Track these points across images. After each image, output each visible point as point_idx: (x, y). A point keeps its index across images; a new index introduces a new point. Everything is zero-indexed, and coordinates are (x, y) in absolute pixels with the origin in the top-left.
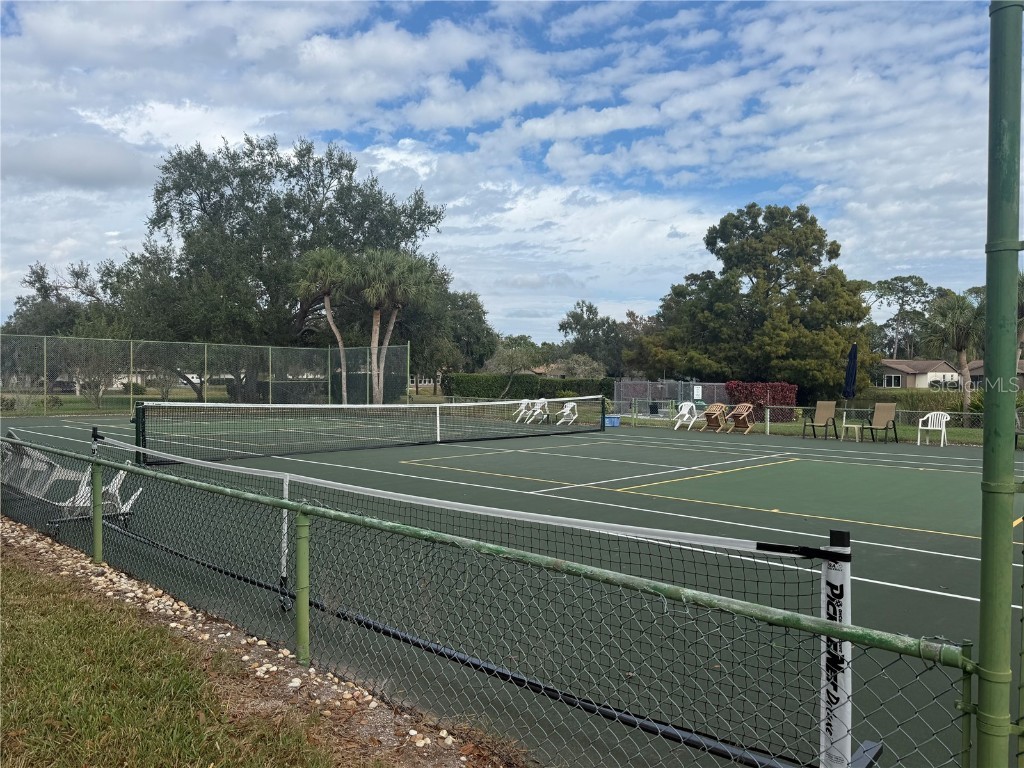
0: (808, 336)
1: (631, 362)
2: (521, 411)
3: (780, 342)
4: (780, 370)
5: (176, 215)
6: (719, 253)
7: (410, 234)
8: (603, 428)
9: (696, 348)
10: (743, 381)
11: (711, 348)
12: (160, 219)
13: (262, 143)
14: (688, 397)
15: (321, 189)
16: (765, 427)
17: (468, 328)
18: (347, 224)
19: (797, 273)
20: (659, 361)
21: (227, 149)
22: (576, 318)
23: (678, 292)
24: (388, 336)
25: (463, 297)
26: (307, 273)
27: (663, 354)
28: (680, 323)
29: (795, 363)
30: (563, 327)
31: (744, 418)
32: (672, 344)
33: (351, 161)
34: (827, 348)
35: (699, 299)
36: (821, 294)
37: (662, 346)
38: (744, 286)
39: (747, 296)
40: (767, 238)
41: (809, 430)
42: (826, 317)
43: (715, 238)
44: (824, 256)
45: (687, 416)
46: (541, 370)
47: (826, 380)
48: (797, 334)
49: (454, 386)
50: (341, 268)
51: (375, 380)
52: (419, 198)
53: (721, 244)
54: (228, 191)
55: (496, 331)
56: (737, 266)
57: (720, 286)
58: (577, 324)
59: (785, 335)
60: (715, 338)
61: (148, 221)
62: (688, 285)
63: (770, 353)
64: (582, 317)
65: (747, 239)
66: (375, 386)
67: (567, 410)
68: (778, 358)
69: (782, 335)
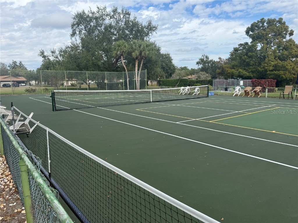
0: (280, 63)
1: (219, 74)
2: (181, 91)
3: (270, 66)
4: (270, 75)
5: (78, 33)
6: (250, 36)
7: (147, 34)
8: (208, 96)
9: (241, 68)
10: (257, 79)
11: (247, 68)
12: (73, 34)
13: (102, 8)
14: (238, 84)
15: (120, 22)
16: (265, 95)
17: (167, 65)
18: (128, 32)
19: (278, 42)
20: (229, 73)
21: (91, 10)
22: (202, 60)
23: (236, 50)
24: (141, 68)
25: (165, 55)
26: (116, 49)
27: (230, 71)
28: (236, 60)
29: (276, 72)
30: (198, 63)
31: (258, 92)
32: (233, 67)
33: (129, 12)
34: (287, 67)
35: (243, 52)
36: (286, 48)
37: (230, 68)
38: (259, 47)
39: (260, 50)
40: (268, 30)
41: (282, 96)
42: (287, 57)
43: (249, 31)
44: (288, 35)
45: (238, 91)
46: (189, 77)
47: (286, 78)
48: (277, 62)
49: (162, 83)
50: (126, 46)
51: (137, 82)
52: (150, 22)
53: (251, 33)
54: (92, 24)
55: (175, 65)
56: (256, 40)
57: (250, 47)
58: (202, 62)
59: (273, 63)
60: (248, 65)
61: (70, 35)
62: (239, 47)
63: (267, 69)
64: (204, 60)
65: (260, 31)
66: (137, 84)
67: (196, 90)
68: (270, 71)
69: (272, 63)
